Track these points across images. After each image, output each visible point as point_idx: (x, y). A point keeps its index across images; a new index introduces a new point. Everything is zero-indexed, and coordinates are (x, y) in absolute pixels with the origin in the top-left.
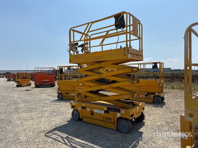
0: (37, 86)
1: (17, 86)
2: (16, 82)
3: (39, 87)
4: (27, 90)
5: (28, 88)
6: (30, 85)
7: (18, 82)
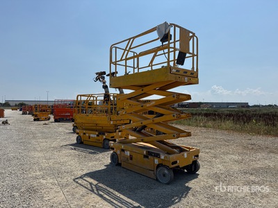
0: (56, 121)
1: (35, 120)
2: (33, 115)
3: (59, 122)
4: (45, 124)
5: (46, 122)
6: (49, 119)
7: (36, 116)
